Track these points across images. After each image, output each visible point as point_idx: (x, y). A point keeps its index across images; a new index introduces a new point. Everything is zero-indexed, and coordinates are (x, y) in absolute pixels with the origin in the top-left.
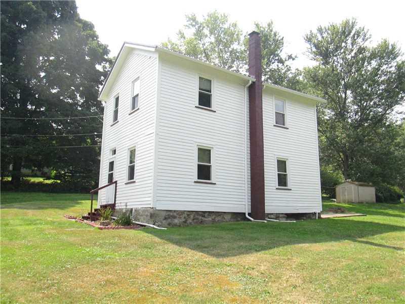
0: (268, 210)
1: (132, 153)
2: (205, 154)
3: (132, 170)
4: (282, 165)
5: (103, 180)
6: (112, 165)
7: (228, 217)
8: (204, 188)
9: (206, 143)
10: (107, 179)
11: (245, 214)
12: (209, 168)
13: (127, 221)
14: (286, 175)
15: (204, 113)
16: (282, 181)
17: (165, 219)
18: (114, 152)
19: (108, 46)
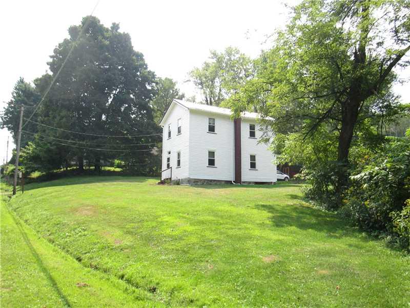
0: (243, 180)
1: (179, 155)
2: (212, 154)
3: (179, 162)
4: (253, 158)
5: (164, 166)
6: (168, 159)
7: (223, 183)
8: (211, 169)
9: (212, 149)
10: (166, 167)
11: (231, 181)
12: (214, 160)
13: (178, 183)
14: (255, 163)
15: (211, 135)
16: (253, 165)
17: (194, 182)
18: (170, 153)
19: (154, 72)
